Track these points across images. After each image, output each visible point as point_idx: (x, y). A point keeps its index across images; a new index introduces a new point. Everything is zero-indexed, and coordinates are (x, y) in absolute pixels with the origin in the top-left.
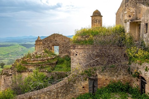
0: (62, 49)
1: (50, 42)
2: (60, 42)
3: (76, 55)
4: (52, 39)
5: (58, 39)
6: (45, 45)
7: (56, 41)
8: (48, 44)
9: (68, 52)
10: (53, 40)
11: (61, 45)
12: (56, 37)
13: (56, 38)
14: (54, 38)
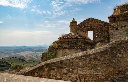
0: (97, 33)
1: (84, 26)
2: (95, 26)
3: (117, 29)
4: (86, 23)
5: (92, 23)
6: (79, 30)
7: (90, 25)
8: (82, 29)
9: (104, 36)
10: (87, 25)
11: (95, 30)
12: (91, 21)
13: (90, 23)
14: (88, 23)
